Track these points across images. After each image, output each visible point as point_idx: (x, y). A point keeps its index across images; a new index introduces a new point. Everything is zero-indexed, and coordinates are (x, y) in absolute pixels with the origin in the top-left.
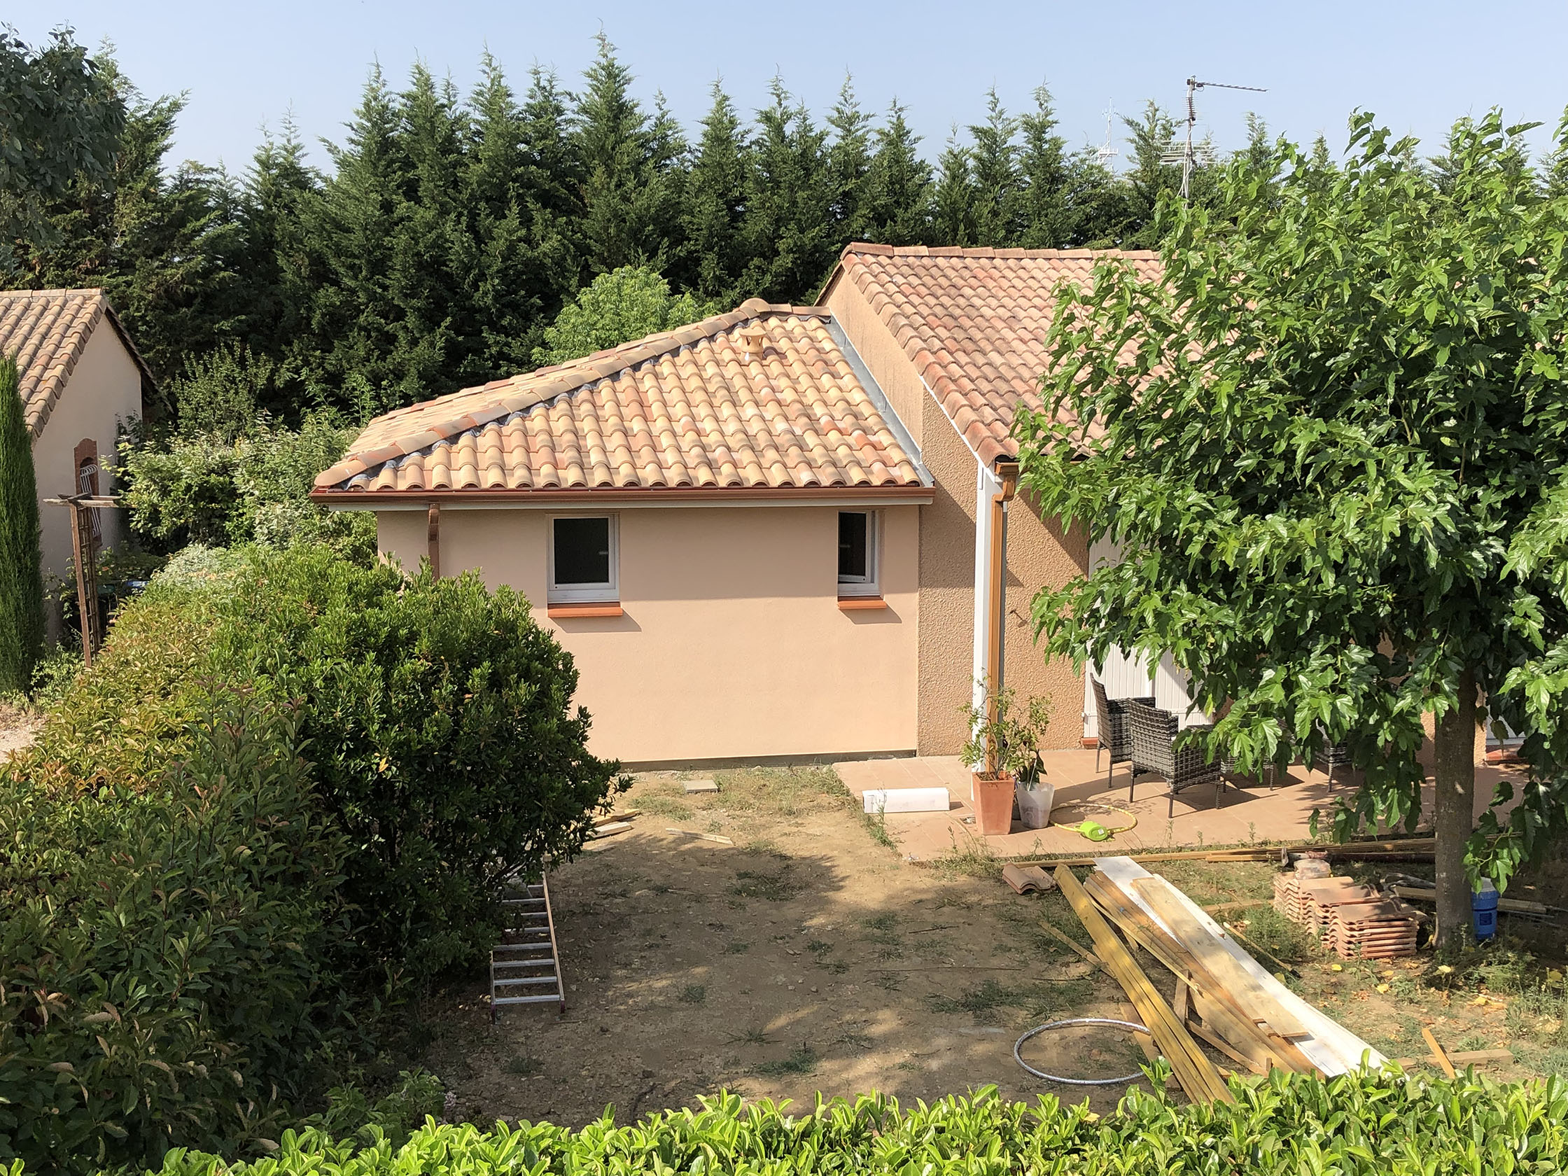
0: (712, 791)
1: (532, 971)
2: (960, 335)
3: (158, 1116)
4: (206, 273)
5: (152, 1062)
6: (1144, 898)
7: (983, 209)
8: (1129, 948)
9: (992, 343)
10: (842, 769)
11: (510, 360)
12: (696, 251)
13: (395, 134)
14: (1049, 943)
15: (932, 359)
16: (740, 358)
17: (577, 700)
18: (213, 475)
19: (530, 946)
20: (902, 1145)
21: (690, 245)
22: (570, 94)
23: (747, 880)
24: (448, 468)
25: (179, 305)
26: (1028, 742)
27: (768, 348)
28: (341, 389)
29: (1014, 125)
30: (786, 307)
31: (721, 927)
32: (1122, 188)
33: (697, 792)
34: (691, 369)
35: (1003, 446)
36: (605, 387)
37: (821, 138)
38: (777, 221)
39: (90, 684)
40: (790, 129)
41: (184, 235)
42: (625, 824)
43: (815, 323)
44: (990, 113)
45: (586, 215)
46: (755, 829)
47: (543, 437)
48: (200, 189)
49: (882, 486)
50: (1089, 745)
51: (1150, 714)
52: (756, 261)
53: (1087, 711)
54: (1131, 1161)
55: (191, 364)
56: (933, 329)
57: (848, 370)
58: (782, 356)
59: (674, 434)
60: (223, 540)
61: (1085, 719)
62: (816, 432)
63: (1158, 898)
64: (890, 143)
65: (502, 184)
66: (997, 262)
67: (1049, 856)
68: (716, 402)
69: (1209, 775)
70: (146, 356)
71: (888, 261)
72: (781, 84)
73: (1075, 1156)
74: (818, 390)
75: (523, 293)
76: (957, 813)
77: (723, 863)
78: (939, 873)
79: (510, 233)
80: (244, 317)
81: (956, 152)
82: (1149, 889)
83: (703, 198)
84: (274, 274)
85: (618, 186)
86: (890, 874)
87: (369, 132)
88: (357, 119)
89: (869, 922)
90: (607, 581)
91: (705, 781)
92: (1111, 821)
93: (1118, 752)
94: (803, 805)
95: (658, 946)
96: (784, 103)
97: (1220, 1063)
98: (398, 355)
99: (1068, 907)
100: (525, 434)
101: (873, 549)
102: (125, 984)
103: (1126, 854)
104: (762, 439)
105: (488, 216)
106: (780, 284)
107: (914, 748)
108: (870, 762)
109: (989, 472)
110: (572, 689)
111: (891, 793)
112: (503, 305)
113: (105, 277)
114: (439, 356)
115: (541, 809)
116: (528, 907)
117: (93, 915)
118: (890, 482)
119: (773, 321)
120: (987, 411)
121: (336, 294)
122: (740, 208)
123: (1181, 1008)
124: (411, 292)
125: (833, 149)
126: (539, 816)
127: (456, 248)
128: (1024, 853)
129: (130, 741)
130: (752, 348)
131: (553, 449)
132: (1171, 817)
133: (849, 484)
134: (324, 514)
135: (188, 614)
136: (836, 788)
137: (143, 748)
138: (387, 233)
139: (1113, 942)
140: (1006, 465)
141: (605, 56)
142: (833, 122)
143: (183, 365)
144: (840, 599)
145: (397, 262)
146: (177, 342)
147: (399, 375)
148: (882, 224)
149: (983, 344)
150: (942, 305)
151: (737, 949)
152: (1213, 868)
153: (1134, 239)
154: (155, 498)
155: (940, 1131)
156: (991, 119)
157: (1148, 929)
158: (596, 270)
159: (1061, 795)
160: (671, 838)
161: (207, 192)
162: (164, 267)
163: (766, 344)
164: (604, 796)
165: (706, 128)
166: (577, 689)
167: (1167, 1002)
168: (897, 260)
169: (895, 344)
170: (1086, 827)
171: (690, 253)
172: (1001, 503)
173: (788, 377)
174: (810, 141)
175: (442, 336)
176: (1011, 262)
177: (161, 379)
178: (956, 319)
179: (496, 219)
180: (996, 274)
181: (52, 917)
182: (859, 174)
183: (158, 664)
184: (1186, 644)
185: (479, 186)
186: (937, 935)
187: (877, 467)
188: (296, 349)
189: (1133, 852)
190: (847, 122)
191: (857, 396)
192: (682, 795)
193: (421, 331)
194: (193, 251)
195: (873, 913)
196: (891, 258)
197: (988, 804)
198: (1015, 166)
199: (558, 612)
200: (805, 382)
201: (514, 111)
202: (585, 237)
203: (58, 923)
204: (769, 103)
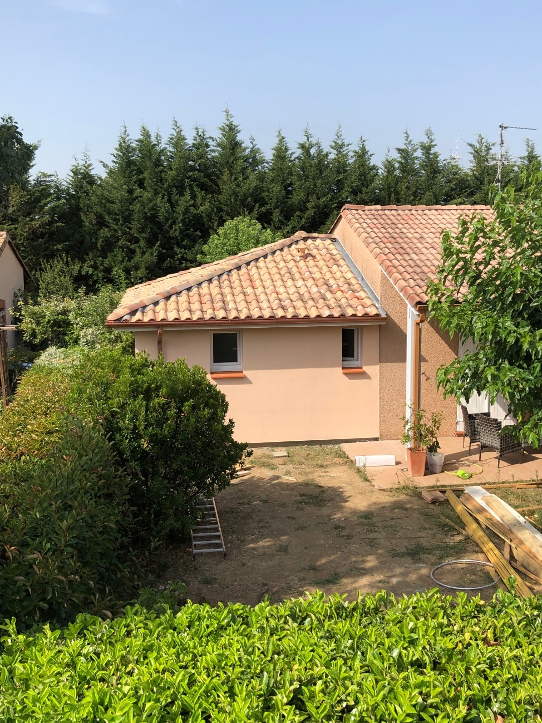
0: (285, 456)
1: (210, 538)
2: (397, 246)
3: (60, 600)
4: (50, 223)
5: (57, 577)
6: (488, 505)
7: (402, 186)
8: (482, 528)
9: (412, 250)
10: (344, 447)
11: (187, 260)
12: (270, 209)
13: (133, 158)
14: (444, 526)
15: (385, 257)
16: (295, 258)
17: (228, 416)
18: (60, 316)
19: (208, 527)
20: (398, 614)
21: (268, 207)
22: (212, 138)
23: (304, 497)
24: (166, 311)
25: (38, 238)
26: (432, 434)
27: (308, 254)
28: (111, 275)
29: (416, 147)
30: (315, 235)
31: (293, 518)
32: (467, 175)
33: (279, 457)
34: (273, 264)
35: (419, 297)
36: (234, 272)
37: (327, 155)
38: (308, 194)
39: (12, 410)
40: (313, 151)
41: (41, 206)
42: (247, 472)
43: (329, 241)
44: (405, 142)
45: (220, 193)
46: (306, 474)
47: (208, 297)
48: (46, 185)
49: (362, 316)
50: (459, 435)
51: (489, 420)
52: (298, 213)
53: (458, 419)
54: (502, 621)
55: (45, 265)
56: (384, 244)
57: (344, 263)
58: (314, 257)
59: (266, 294)
60: (63, 344)
61: (457, 423)
62: (331, 292)
63: (494, 504)
64: (359, 157)
65: (182, 180)
66: (413, 212)
67: (442, 486)
68: (285, 279)
69: (516, 448)
70: (24, 261)
71: (363, 212)
72: (309, 131)
73: (475, 619)
74: (331, 272)
75: (192, 230)
76: (399, 467)
77: (292, 489)
78: (392, 494)
79: (187, 202)
80: (68, 243)
81: (390, 160)
82: (490, 501)
83: (273, 184)
84: (80, 223)
85: (235, 180)
86: (369, 494)
87: (122, 158)
88: (116, 152)
89: (361, 517)
90: (237, 361)
91: (282, 452)
92: (471, 470)
93: (473, 438)
94: (328, 463)
95: (265, 526)
96: (310, 140)
97: (526, 580)
98: (137, 258)
99: (453, 510)
100: (200, 295)
101: (358, 345)
102: (41, 543)
103: (479, 485)
104: (307, 296)
105: (176, 194)
106: (309, 223)
107: (377, 436)
108: (357, 443)
109: (413, 309)
110: (226, 411)
111: (368, 457)
112: (184, 236)
113: (5, 226)
114: (155, 259)
115: (214, 465)
116: (206, 509)
117: (25, 512)
118: (366, 315)
119: (310, 241)
120: (412, 281)
121: (108, 232)
122: (290, 189)
123: (507, 556)
124: (142, 230)
125: (333, 160)
126: (213, 468)
127: (162, 210)
128: (431, 485)
129: (34, 436)
130: (300, 254)
131: (212, 302)
132: (499, 468)
133: (347, 316)
134: (110, 333)
135: (52, 378)
136: (342, 455)
137: (39, 439)
138: (131, 204)
139: (474, 526)
140: (421, 306)
141: (228, 120)
142: (332, 148)
143: (41, 265)
144: (343, 368)
145: (135, 217)
146: (38, 254)
147: (137, 268)
148: (356, 194)
149: (408, 250)
150: (388, 232)
151: (301, 528)
152: (519, 491)
153: (473, 199)
154: (34, 326)
155: (414, 608)
156: (405, 144)
157: (490, 519)
158: (226, 219)
159: (447, 458)
160: (268, 478)
161: (50, 187)
162: (31, 221)
163: (307, 252)
164: (241, 459)
165: (274, 152)
166: (228, 411)
167: (501, 552)
168: (367, 212)
169: (367, 251)
170: (460, 472)
171: (267, 210)
172: (418, 324)
173: (317, 267)
174: (322, 156)
175: (156, 250)
176: (420, 212)
177: (31, 271)
178: (395, 239)
179: (180, 196)
180: (413, 217)
181: (8, 513)
182: (345, 171)
183: (42, 401)
184: (508, 389)
185: (172, 181)
186: (393, 522)
187: (360, 307)
188: (91, 257)
189: (482, 484)
190: (339, 147)
191: (349, 275)
192: (272, 458)
193: (147, 248)
194: (44, 213)
195: (362, 512)
196: (364, 211)
197: (414, 463)
198: (417, 166)
199: (215, 376)
200: (325, 269)
201: (187, 147)
202: (220, 203)
203: (11, 517)
204: (303, 140)
